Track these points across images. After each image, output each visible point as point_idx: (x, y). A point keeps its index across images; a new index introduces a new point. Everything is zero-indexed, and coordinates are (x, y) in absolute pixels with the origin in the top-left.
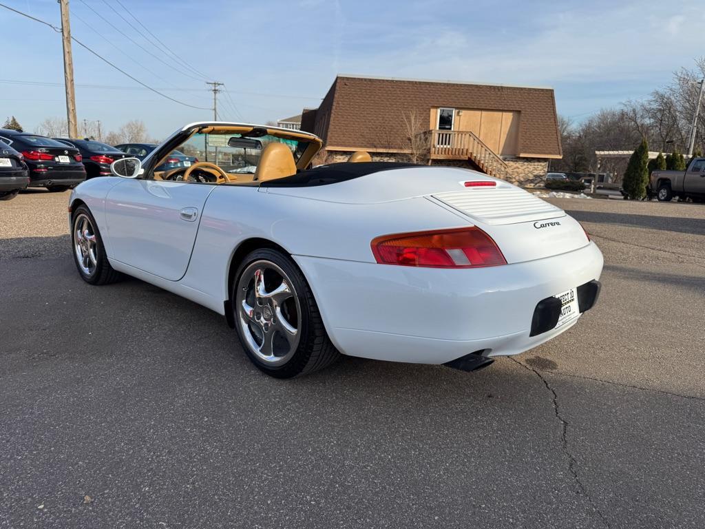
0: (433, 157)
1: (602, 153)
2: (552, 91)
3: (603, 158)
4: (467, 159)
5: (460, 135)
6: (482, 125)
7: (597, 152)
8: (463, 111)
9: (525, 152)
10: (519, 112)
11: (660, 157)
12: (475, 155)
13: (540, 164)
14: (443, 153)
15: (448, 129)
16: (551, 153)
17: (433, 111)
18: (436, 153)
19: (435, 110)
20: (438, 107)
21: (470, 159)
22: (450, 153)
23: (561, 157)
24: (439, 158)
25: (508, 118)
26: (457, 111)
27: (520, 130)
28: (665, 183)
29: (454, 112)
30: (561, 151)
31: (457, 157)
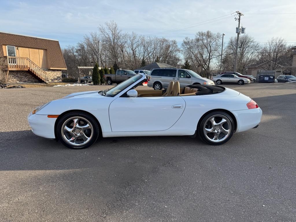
0: (10, 69)
1: (80, 67)
2: (58, 42)
3: (81, 69)
4: (28, 70)
5: (22, 59)
6: (30, 55)
7: (78, 67)
8: (20, 48)
9: (52, 67)
10: (46, 50)
11: (102, 69)
12: (31, 68)
13: (58, 72)
14: (15, 67)
15: (13, 56)
16: (62, 68)
17: (3, 46)
18: (11, 67)
19: (5, 46)
20: (7, 45)
21: (29, 70)
22: (19, 67)
23: (66, 69)
24: (13, 70)
25: (42, 52)
26: (16, 47)
27: (48, 58)
28: (109, 78)
29: (15, 48)
30: (66, 67)
31: (22, 69)
